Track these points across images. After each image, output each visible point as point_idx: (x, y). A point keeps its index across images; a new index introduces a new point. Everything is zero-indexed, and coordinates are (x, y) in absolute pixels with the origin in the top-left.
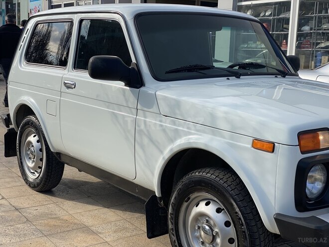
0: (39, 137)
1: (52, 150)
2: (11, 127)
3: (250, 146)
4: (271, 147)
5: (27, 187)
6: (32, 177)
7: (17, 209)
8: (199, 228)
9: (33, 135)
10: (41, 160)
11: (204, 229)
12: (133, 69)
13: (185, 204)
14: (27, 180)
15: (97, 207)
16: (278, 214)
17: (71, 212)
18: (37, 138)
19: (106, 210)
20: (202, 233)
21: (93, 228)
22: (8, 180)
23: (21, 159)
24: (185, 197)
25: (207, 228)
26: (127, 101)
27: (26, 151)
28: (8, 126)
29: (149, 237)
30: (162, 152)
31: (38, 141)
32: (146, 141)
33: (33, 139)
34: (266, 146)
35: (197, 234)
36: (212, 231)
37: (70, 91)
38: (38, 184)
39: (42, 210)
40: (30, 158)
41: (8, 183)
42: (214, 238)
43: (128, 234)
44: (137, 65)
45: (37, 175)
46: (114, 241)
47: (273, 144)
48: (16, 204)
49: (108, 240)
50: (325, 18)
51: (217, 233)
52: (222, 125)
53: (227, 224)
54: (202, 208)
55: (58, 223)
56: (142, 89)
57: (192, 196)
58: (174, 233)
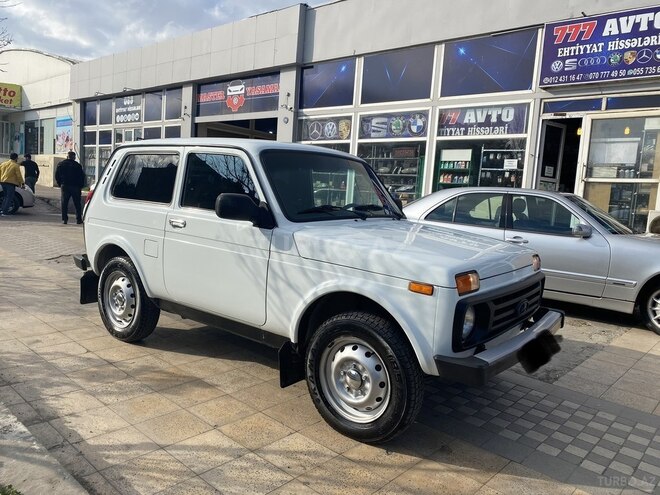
0: (131, 280)
1: (149, 295)
2: (89, 269)
3: (406, 289)
4: (430, 290)
5: (111, 338)
6: (119, 327)
7: (111, 364)
8: (345, 373)
9: (121, 279)
10: (134, 307)
11: (350, 375)
12: (263, 208)
13: (328, 350)
14: (114, 330)
15: (202, 358)
16: (438, 356)
17: (174, 364)
18: (126, 282)
19: (212, 360)
20: (348, 378)
21: (206, 381)
22: (85, 330)
23: (104, 306)
24: (329, 342)
25: (354, 372)
26: (256, 242)
27: (112, 297)
28: (85, 269)
29: (283, 387)
30: (301, 296)
31: (128, 286)
32: (282, 285)
33: (121, 283)
34: (424, 289)
35: (342, 380)
36: (361, 376)
37: (176, 230)
38: (129, 334)
39: (139, 363)
40: (117, 305)
41: (87, 333)
42: (363, 383)
43: (248, 385)
44: (268, 204)
45: (126, 324)
46: (236, 393)
47: (432, 286)
48: (107, 358)
49: (229, 391)
50: (381, 161)
51: (366, 378)
52: (375, 267)
53: (378, 368)
54: (348, 352)
55: (164, 376)
56: (276, 230)
57: (337, 341)
58: (314, 380)
